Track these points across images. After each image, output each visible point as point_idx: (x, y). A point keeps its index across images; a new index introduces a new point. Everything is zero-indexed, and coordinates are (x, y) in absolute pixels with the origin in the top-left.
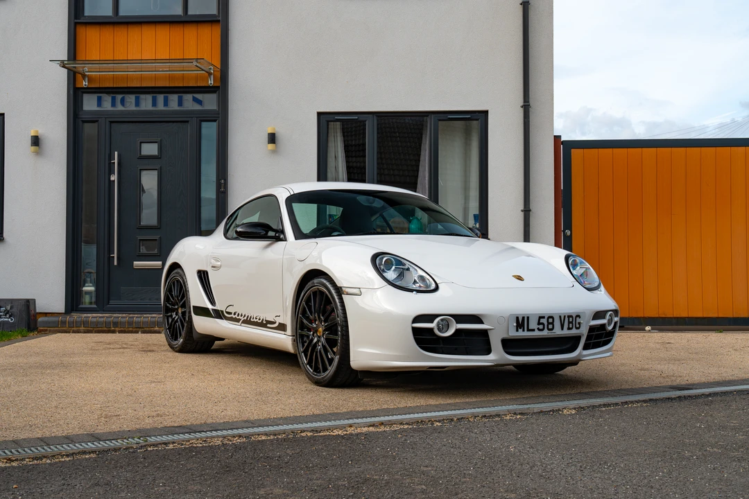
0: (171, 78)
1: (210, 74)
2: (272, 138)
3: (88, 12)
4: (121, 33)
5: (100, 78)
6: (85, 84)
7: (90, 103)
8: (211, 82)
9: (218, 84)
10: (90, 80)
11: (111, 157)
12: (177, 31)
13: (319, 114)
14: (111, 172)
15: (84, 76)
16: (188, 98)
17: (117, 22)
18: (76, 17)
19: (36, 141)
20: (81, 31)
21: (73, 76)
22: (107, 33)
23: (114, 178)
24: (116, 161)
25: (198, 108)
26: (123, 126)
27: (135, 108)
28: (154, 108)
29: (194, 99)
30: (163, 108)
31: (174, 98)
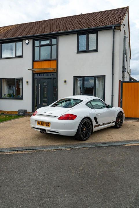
1: (55, 70)
2: (65, 81)
3: (36, 59)
4: (40, 63)
7: (36, 75)
8: (55, 71)
10: (36, 71)
12: (50, 62)
13: (74, 77)
15: (34, 71)
16: (52, 74)
17: (40, 61)
18: (33, 60)
19: (27, 82)
20: (34, 63)
21: (33, 71)
22: (38, 63)
23: (39, 89)
24: (40, 86)
25: (53, 76)
26: (41, 79)
27: (43, 76)
28: (46, 76)
29: (53, 74)
30: (47, 76)
31: (49, 74)
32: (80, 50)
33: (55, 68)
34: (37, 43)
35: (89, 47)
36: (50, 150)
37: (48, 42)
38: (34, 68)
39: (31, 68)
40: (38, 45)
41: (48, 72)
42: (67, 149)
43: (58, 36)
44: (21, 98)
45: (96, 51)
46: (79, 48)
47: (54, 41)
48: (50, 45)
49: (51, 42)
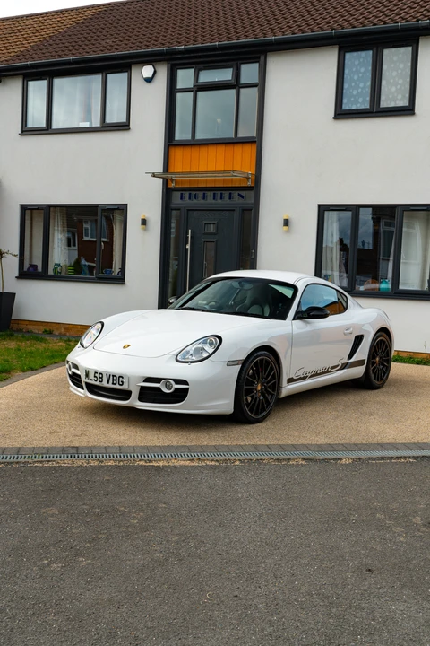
0: (224, 180)
1: (248, 178)
2: (286, 223)
3: (178, 136)
4: (195, 150)
5: (182, 181)
6: (173, 185)
7: (177, 195)
8: (249, 184)
9: (253, 185)
10: (176, 182)
11: (187, 233)
12: (229, 149)
13: (319, 206)
14: (187, 243)
15: (172, 180)
16: (236, 194)
17: (194, 144)
18: (169, 142)
19: (144, 222)
20: (172, 150)
21: (166, 182)
22: (188, 150)
23: (188, 246)
24: (190, 236)
25: (241, 201)
26: (195, 212)
27: (202, 201)
28: (214, 201)
29: (239, 195)
30: (219, 201)
31: (227, 194)
32: (346, 107)
33: (252, 171)
34: (185, 77)
35: (383, 98)
36: (284, 460)
37: (226, 75)
38: (171, 170)
39: (160, 169)
40: (190, 85)
41: (222, 185)
42: (341, 459)
43: (265, 53)
44: (120, 280)
45: (408, 110)
46: (345, 101)
47: (249, 72)
48: (235, 85)
49: (237, 75)
